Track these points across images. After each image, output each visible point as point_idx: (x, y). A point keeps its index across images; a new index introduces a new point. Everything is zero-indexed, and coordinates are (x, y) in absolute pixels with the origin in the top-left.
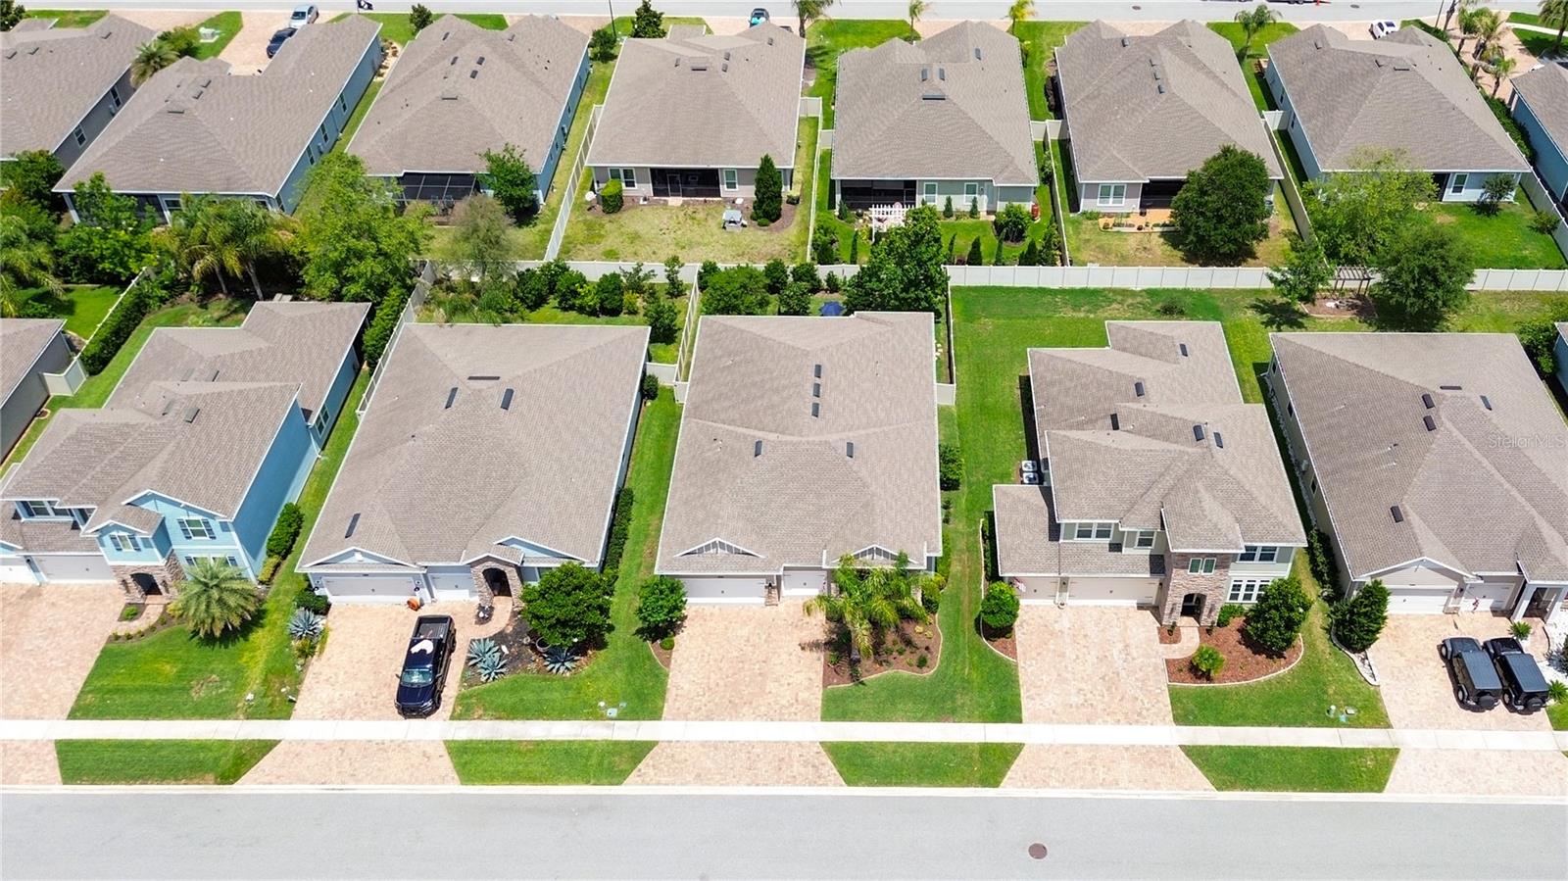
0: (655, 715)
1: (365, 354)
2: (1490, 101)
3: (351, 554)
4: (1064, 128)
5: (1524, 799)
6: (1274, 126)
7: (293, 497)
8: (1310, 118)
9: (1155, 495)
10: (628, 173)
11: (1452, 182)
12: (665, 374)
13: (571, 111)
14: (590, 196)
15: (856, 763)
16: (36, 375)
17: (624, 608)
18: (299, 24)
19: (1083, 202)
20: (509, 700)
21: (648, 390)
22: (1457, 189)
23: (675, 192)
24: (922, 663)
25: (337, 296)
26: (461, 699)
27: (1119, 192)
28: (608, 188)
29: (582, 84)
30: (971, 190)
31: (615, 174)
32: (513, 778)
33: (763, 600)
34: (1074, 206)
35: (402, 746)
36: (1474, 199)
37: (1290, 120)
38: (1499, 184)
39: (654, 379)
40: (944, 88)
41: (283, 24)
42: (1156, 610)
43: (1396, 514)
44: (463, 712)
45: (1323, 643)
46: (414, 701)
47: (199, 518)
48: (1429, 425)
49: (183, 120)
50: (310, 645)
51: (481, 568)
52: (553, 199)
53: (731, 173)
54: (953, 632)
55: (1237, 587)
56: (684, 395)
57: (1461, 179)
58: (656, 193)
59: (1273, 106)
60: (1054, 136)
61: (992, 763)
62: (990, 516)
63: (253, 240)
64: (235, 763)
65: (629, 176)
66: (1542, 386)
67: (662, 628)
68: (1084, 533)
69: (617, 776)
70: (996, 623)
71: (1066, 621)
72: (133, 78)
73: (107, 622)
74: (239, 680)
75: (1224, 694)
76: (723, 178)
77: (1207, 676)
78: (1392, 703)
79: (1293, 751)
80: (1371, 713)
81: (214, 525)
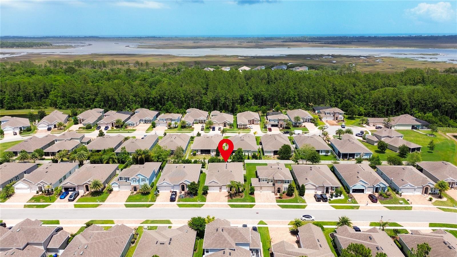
0: (205, 201)
1: (161, 168)
2: (328, 144)
3: (164, 183)
4: (262, 146)
5: (324, 209)
6: (294, 147)
7: (153, 181)
8: (298, 144)
9: (273, 175)
10: (197, 150)
11: (320, 151)
12: (204, 170)
13: (188, 145)
14: (192, 153)
15: (232, 206)
16: (115, 171)
17: (200, 191)
18: (145, 137)
19: (265, 154)
20: (185, 200)
21: (201, 172)
22: (321, 153)
23: (204, 153)
24: (241, 197)
25: (157, 161)
26: (178, 200)
27: (270, 152)
28: (195, 152)
29: (189, 143)
30: (248, 152)
31: (195, 150)
32: (186, 207)
33: (219, 191)
34: (264, 155)
35: (171, 204)
36: (324, 154)
37: (296, 146)
38: (327, 152)
39: (202, 171)
40: (244, 139)
41: (143, 137)
42: (274, 192)
43: (306, 179)
44: (179, 201)
45: (297, 196)
46: (172, 200)
47: (144, 178)
48: (311, 170)
49: (133, 143)
50: (157, 195)
51: (181, 185)
52: (186, 155)
53: (212, 150)
54: (246, 195)
55: (285, 188)
56: (207, 173)
57: (322, 151)
58: (201, 154)
59: (294, 144)
60: (261, 148)
61: (252, 206)
62: (251, 183)
63: (147, 154)
64: (149, 206)
65: (197, 151)
66: (332, 173)
67: (205, 193)
68: (263, 181)
69: (200, 207)
70: (252, 193)
71: (261, 193)
72: (123, 141)
73: (129, 193)
74: (148, 199)
75: (284, 200)
76: (211, 151)
77: (281, 198)
78: (306, 201)
79: (293, 205)
80: (304, 201)
81: (146, 179)
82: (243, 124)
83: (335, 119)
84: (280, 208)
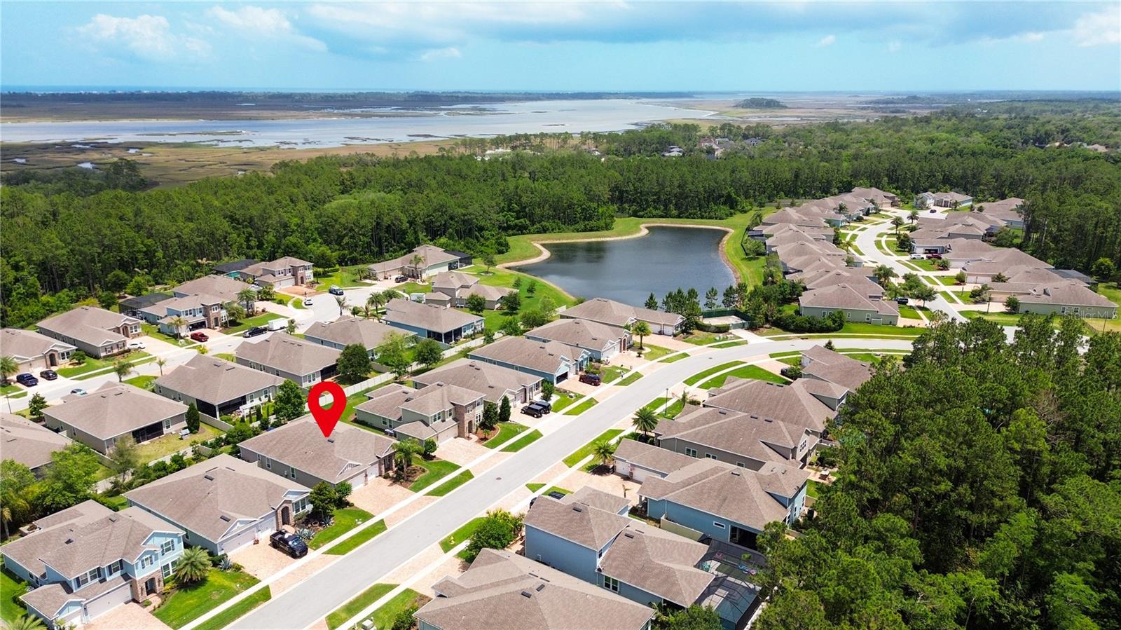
3: (235, 525)
20: (325, 537)
23: (143, 439)
30: (266, 392)
33: (363, 485)
44: (315, 546)
51: (281, 508)
55: (477, 417)
58: (136, 442)
61: (469, 476)
74: (225, 587)
77: (486, 439)
81: (176, 540)
82: (115, 342)
83: (299, 281)
84: (512, 454)
